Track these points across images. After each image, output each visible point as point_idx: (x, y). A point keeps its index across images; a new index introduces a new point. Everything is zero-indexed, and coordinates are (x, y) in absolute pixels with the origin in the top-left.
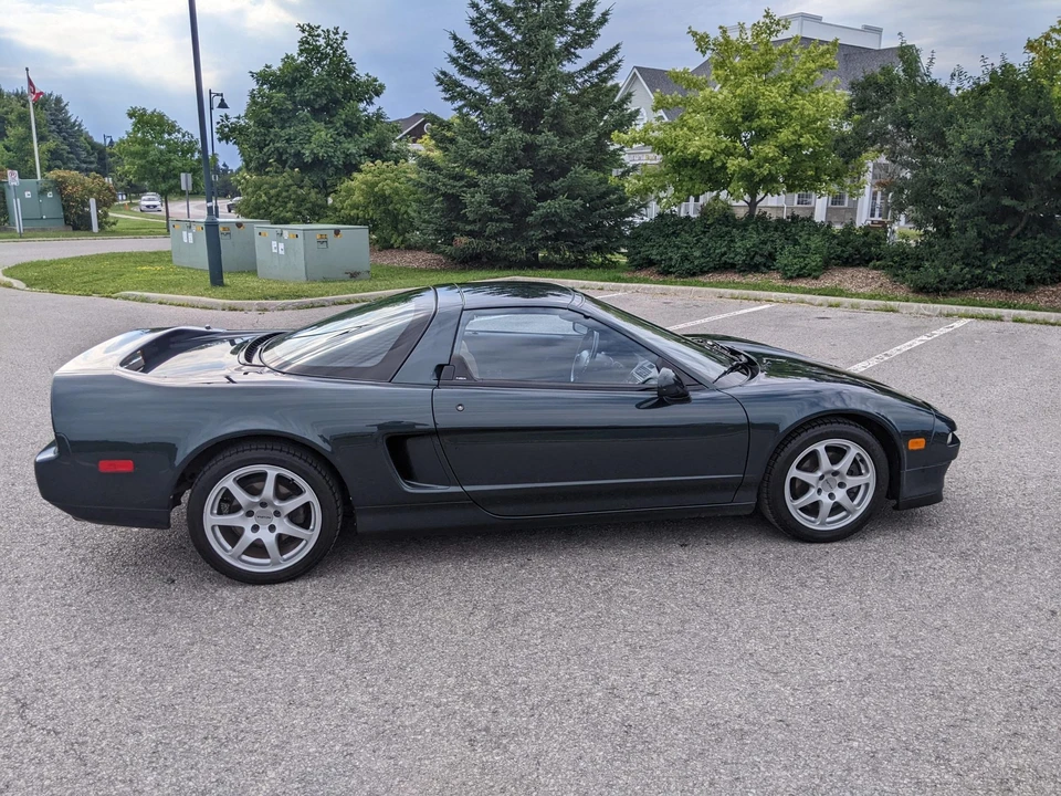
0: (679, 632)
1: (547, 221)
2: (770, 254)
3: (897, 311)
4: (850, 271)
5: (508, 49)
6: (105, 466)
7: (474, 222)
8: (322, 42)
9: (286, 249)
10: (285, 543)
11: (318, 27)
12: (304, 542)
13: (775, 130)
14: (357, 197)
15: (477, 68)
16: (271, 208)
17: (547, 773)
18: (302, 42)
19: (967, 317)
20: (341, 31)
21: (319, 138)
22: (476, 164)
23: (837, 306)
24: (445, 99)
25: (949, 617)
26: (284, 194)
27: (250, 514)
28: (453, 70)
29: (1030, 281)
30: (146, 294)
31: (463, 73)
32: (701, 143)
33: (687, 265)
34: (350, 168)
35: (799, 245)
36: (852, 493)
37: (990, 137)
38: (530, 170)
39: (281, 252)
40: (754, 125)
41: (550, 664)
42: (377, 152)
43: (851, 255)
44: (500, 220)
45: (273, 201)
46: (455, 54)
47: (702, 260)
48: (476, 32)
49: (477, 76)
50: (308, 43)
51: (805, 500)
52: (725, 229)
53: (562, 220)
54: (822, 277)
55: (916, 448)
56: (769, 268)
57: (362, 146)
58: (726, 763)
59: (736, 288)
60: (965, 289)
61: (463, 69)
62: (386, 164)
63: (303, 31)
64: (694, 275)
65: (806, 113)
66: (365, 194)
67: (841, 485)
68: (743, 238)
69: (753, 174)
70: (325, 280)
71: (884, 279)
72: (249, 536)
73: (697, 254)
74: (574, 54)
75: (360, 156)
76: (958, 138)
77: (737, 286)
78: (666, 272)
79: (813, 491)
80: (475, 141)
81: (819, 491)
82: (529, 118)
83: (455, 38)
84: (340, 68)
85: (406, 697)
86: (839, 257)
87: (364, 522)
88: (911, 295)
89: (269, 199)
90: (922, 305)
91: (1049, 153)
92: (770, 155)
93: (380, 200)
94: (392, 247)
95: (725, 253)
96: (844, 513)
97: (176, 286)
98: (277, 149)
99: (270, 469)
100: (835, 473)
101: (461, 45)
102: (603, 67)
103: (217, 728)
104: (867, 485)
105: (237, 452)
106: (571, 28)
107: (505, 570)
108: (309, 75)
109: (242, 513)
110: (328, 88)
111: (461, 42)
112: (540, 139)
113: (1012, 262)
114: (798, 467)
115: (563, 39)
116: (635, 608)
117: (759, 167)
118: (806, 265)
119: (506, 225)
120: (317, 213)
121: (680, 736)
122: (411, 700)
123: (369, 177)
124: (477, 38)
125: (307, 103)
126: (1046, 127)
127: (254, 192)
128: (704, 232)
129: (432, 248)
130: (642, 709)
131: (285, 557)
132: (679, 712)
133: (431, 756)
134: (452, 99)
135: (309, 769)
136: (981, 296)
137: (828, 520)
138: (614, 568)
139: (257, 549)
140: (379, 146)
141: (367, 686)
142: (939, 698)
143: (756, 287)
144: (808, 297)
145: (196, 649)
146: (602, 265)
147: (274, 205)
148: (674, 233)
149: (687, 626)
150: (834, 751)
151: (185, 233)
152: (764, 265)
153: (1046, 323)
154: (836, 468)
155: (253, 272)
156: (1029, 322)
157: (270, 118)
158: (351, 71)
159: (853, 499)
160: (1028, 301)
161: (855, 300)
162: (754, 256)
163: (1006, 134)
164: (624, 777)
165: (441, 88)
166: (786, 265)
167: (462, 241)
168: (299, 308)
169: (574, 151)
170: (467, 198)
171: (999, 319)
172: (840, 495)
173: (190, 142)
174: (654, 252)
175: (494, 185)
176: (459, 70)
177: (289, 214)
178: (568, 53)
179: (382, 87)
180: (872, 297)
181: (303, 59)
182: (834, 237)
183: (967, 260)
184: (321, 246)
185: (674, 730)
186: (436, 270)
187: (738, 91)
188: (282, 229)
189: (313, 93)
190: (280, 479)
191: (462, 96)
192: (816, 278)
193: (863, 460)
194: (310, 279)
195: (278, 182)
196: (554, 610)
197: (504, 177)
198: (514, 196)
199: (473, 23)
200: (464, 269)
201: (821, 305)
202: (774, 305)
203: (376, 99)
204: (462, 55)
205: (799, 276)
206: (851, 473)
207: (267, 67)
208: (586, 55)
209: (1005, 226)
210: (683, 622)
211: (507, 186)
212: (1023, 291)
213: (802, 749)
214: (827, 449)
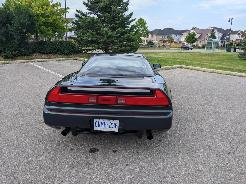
19: (27, 62)
29: (30, 53)
90: (15, 61)
171: (35, 62)
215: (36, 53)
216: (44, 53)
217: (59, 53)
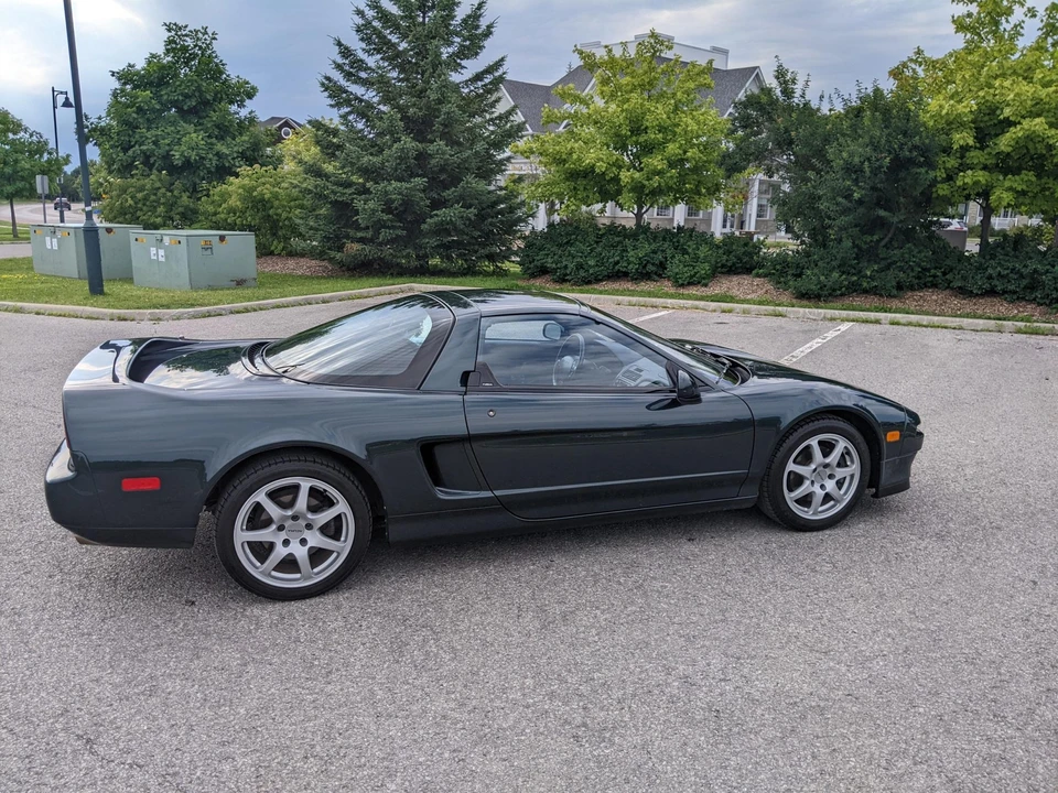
0: (722, 621)
1: (442, 229)
2: (661, 263)
3: (785, 316)
4: (735, 279)
5: (394, 57)
6: (129, 485)
7: (367, 228)
8: (189, 42)
9: (166, 257)
10: (317, 556)
11: (186, 26)
12: (335, 555)
13: (661, 145)
14: (234, 202)
15: (363, 75)
16: (139, 213)
17: (661, 761)
18: (170, 42)
19: (848, 321)
20: (210, 31)
21: (191, 140)
22: (366, 172)
23: (730, 311)
24: (331, 106)
25: (950, 591)
26: (153, 197)
27: (281, 528)
28: (338, 77)
29: (900, 287)
30: (20, 304)
31: (348, 80)
32: (596, 156)
33: (582, 273)
34: (224, 172)
35: (688, 253)
36: (840, 484)
37: (868, 155)
38: (425, 179)
39: (163, 260)
40: (641, 139)
41: (616, 660)
42: (252, 156)
43: (734, 264)
44: (394, 227)
45: (139, 205)
46: (340, 60)
47: (597, 269)
48: (362, 39)
49: (366, 83)
50: (175, 43)
51: (800, 492)
52: (617, 239)
53: (455, 229)
54: (710, 284)
55: (892, 440)
56: (660, 276)
57: (235, 149)
58: (818, 737)
59: (633, 296)
60: (842, 295)
61: (348, 75)
62: (264, 168)
63: (169, 30)
64: (589, 283)
65: (689, 128)
66: (243, 199)
67: (831, 476)
68: (635, 248)
69: (644, 186)
70: (211, 288)
71: (769, 287)
72: (280, 552)
73: (592, 263)
74: (460, 64)
75: (233, 159)
76: (839, 154)
77: (632, 293)
78: (562, 280)
79: (807, 483)
80: (363, 148)
81: (813, 482)
82: (419, 128)
83: (339, 44)
84: (211, 69)
85: (491, 701)
86: (723, 266)
87: (395, 532)
88: (794, 301)
89: (136, 203)
90: (807, 310)
91: (918, 171)
92: (659, 167)
93: (259, 204)
94: (271, 253)
95: (617, 263)
96: (832, 503)
97: (52, 296)
98: (143, 152)
99: (304, 481)
100: (826, 466)
101: (346, 52)
102: (488, 79)
103: (313, 746)
104: (852, 476)
105: (270, 465)
106: (458, 40)
107: (532, 572)
108: (176, 75)
109: (274, 527)
110: (199, 88)
111: (346, 48)
112: (432, 148)
113: (881, 270)
114: (794, 462)
115: (450, 50)
116: (672, 602)
117: (649, 179)
118: (696, 273)
119: (399, 232)
120: (189, 218)
121: (767, 716)
122: (498, 703)
123: (246, 181)
124: (364, 45)
125: (175, 104)
126: (915, 147)
127: (119, 196)
128: (597, 243)
129: (319, 255)
130: (721, 695)
131: (316, 570)
132: (757, 695)
133: (543, 755)
134: (338, 105)
135: (427, 778)
136: (858, 301)
137: (820, 509)
138: (634, 565)
139: (289, 564)
140: (253, 150)
141: (448, 693)
142: (972, 663)
143: (650, 294)
144: (702, 304)
145: (251, 669)
146: (493, 274)
147: (141, 210)
148: (567, 243)
149: (727, 615)
150: (907, 718)
151: (48, 239)
152: (656, 273)
153: (920, 326)
154: (828, 460)
155: (129, 279)
156: (904, 325)
157: (134, 119)
158: (221, 73)
159: (840, 489)
160: (900, 305)
161: (746, 306)
162: (646, 265)
163: (881, 152)
164: (734, 758)
165: (326, 94)
166: (677, 274)
167: (353, 248)
168: (195, 317)
169: (465, 161)
170: (359, 204)
171: (877, 322)
172: (830, 485)
173: (39, 142)
174: (550, 260)
175: (386, 192)
176: (344, 77)
177: (159, 220)
178: (454, 64)
179: (254, 89)
180: (760, 303)
181: (169, 59)
182: (718, 247)
183: (843, 267)
184: (206, 253)
185: (759, 712)
186: (323, 277)
187: (625, 106)
188: (162, 235)
189: (182, 94)
190: (313, 491)
191: (348, 102)
192: (706, 285)
193: (848, 453)
194: (194, 287)
195: (144, 186)
196: (597, 608)
197: (399, 184)
198: (407, 203)
199: (358, 30)
200: (353, 276)
201: (715, 311)
202: (671, 311)
203: (247, 102)
204: (347, 62)
205: (690, 284)
206: (839, 465)
207: (130, 65)
208: (472, 67)
209: (876, 237)
210: (723, 612)
211: (400, 194)
212: (895, 297)
213: (878, 719)
214: (820, 443)
215: (934, 286)
216: (964, 292)
217: (1034, 299)
